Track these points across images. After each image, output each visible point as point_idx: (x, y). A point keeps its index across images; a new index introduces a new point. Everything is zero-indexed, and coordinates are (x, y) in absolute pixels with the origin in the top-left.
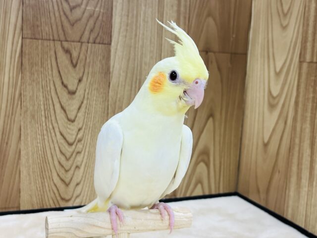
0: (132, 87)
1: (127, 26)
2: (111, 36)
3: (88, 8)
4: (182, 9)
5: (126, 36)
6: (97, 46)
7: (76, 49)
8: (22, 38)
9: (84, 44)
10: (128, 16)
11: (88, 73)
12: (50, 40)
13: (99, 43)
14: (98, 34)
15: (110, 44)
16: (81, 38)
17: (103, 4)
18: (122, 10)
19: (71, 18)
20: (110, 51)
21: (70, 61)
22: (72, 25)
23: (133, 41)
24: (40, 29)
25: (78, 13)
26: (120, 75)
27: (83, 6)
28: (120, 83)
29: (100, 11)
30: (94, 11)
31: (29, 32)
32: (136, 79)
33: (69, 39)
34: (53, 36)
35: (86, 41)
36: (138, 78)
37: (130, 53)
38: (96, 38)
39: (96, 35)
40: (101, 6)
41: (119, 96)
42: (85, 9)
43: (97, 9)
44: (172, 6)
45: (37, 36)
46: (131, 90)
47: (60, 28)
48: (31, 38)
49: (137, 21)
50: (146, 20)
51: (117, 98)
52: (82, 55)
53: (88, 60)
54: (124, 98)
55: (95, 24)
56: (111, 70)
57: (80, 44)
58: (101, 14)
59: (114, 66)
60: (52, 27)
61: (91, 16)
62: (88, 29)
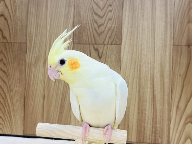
0: (135, 69)
1: (131, 33)
2: (121, 40)
3: (108, 25)
4: (169, 20)
5: (131, 39)
6: (113, 45)
7: (101, 48)
8: (73, 44)
9: (106, 45)
10: (132, 27)
11: (108, 62)
12: (87, 44)
13: (114, 44)
14: (114, 40)
15: (121, 44)
16: (104, 42)
17: (116, 22)
18: (128, 24)
19: (98, 31)
20: (121, 48)
21: (98, 55)
22: (99, 35)
23: (135, 42)
24: (82, 38)
25: (102, 28)
26: (127, 62)
27: (105, 25)
28: (127, 67)
29: (115, 26)
30: (111, 27)
31: (77, 41)
32: (138, 64)
33: (97, 43)
34: (89, 42)
35: (107, 43)
36: (139, 63)
37: (133, 49)
38: (113, 41)
39: (112, 40)
40: (115, 23)
41: (126, 75)
42: (106, 26)
43: (113, 25)
44: (161, 19)
45: (81, 42)
46: (135, 71)
47: (92, 37)
48: (78, 44)
49: (138, 30)
50: (144, 28)
51: (125, 76)
52: (104, 52)
53: (108, 54)
54: (130, 76)
55: (112, 33)
56: (122, 59)
57: (103, 45)
58: (115, 28)
59: (123, 57)
60: (88, 37)
61: (109, 30)
62: (108, 36)
